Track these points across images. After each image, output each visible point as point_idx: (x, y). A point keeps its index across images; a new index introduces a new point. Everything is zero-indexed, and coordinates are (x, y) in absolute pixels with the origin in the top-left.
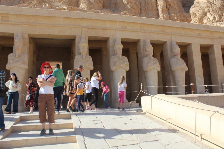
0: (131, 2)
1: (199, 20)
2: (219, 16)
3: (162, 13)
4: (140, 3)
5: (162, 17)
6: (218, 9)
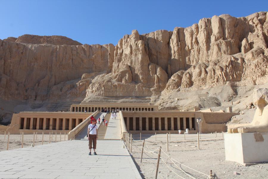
1: (167, 88)
2: (173, 87)
3: (156, 83)
4: (148, 78)
5: (155, 85)
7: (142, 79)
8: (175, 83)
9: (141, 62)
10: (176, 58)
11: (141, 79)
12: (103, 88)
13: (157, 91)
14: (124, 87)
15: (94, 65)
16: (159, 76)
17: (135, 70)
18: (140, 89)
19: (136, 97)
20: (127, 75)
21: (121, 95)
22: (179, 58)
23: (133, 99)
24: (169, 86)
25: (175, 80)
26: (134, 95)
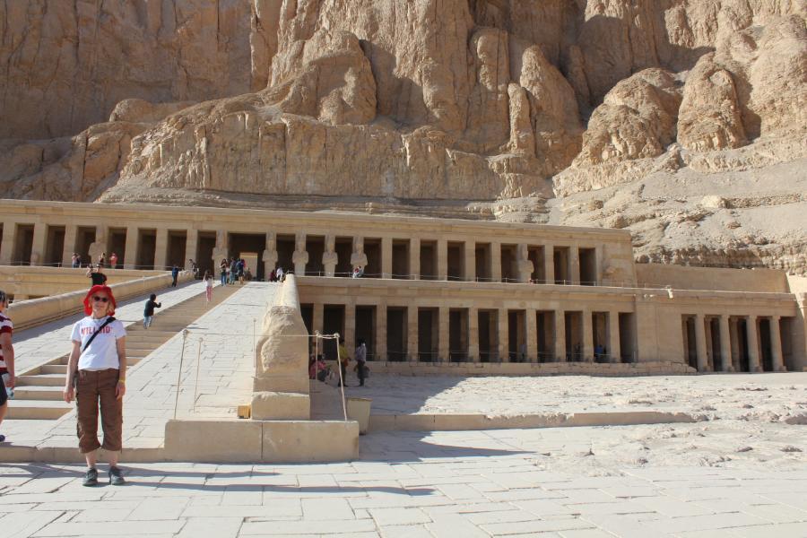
0: (443, 103)
1: (592, 153)
2: (635, 144)
3: (516, 130)
4: (468, 101)
5: (515, 141)
6: (636, 127)
7: (436, 106)
8: (642, 126)
9: (426, 17)
10: (614, 15)
11: (429, 104)
12: (203, 145)
13: (525, 172)
14: (331, 139)
15: (181, 72)
16: (535, 90)
17: (393, 58)
18: (426, 157)
19: (403, 201)
20: (350, 79)
21: (311, 186)
22: (630, 15)
23: (387, 210)
24: (606, 138)
25: (636, 112)
26: (388, 188)
